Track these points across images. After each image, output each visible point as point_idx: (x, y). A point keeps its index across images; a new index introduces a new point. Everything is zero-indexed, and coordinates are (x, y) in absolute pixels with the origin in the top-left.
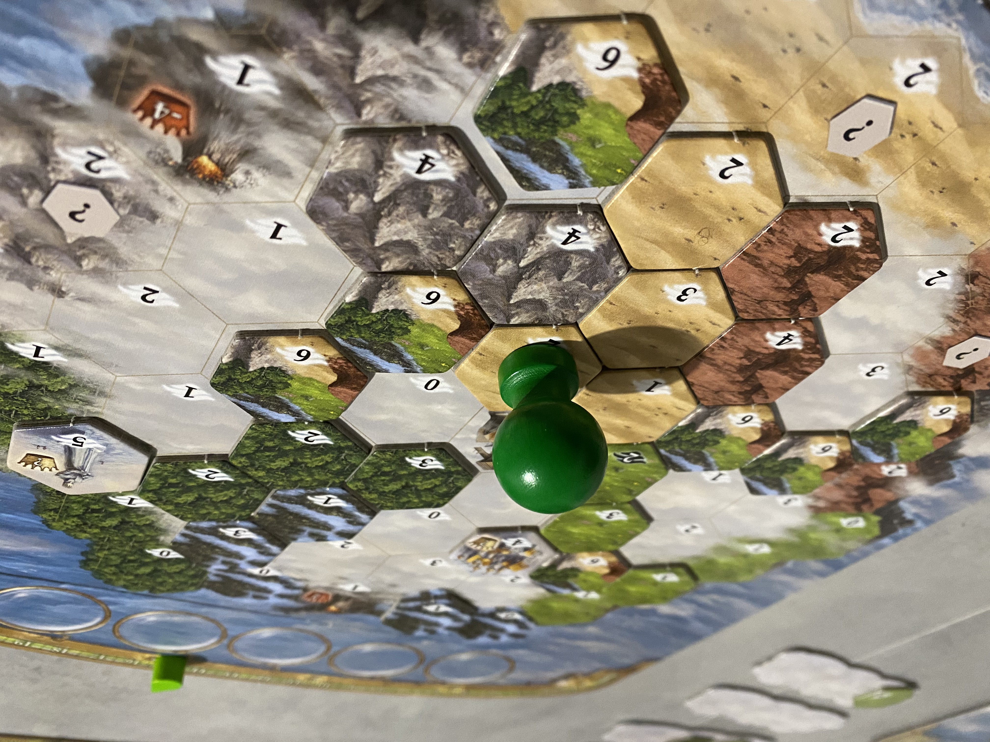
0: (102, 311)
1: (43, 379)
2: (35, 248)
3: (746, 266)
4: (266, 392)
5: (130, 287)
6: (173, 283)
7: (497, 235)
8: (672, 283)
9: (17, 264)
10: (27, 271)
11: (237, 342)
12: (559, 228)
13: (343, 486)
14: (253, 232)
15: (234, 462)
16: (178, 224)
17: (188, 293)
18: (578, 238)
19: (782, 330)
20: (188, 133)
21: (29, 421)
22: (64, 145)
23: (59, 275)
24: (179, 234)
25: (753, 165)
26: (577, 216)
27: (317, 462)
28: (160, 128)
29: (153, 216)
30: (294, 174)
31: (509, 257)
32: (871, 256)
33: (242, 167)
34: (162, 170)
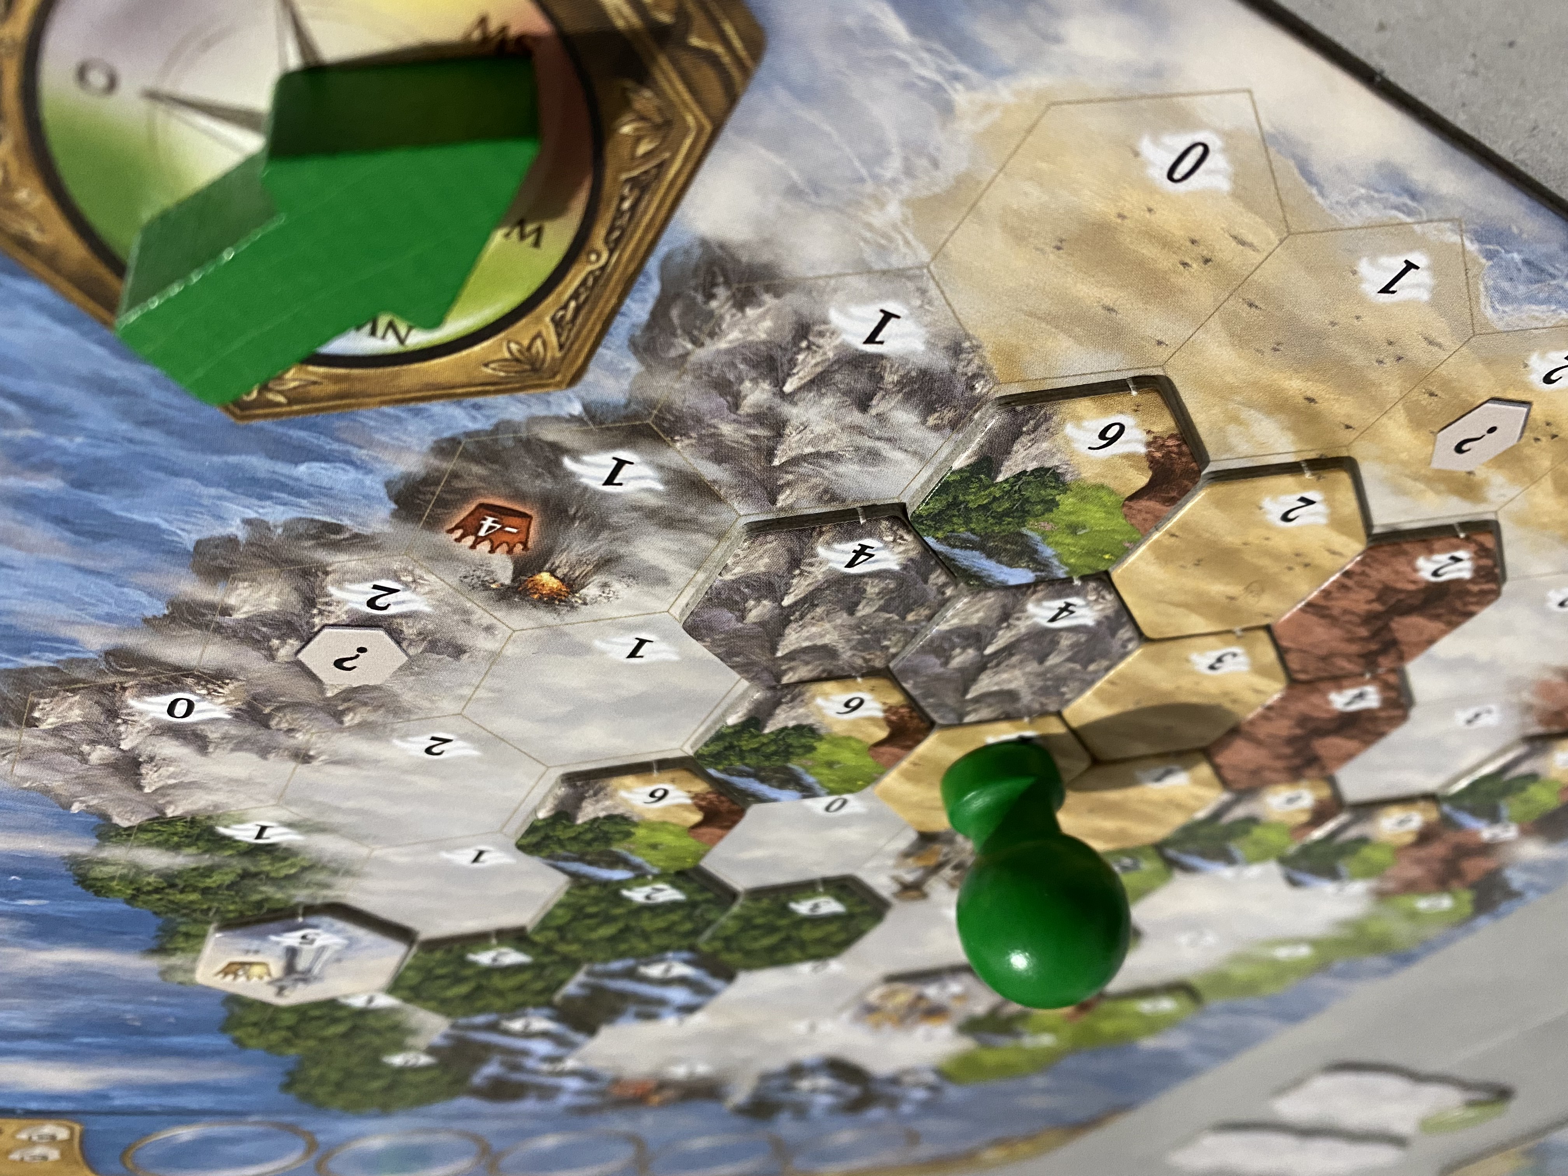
0: (364, 773)
1: (265, 864)
2: (278, 709)
3: (1311, 619)
4: (598, 847)
5: (410, 739)
6: (476, 728)
7: (955, 621)
8: (1202, 650)
9: (248, 731)
10: (263, 736)
11: (562, 791)
12: (1046, 604)
13: (692, 949)
14: (602, 653)
15: (538, 938)
16: (494, 657)
17: (497, 736)
18: (1072, 612)
19: (1352, 686)
20: (525, 547)
21: (235, 918)
22: (339, 583)
23: (307, 737)
24: (493, 667)
25: (1329, 501)
26: (1073, 587)
27: (660, 923)
28: (485, 546)
29: (458, 651)
30: (672, 579)
31: (969, 646)
32: (1486, 587)
33: (598, 579)
34: (480, 596)
